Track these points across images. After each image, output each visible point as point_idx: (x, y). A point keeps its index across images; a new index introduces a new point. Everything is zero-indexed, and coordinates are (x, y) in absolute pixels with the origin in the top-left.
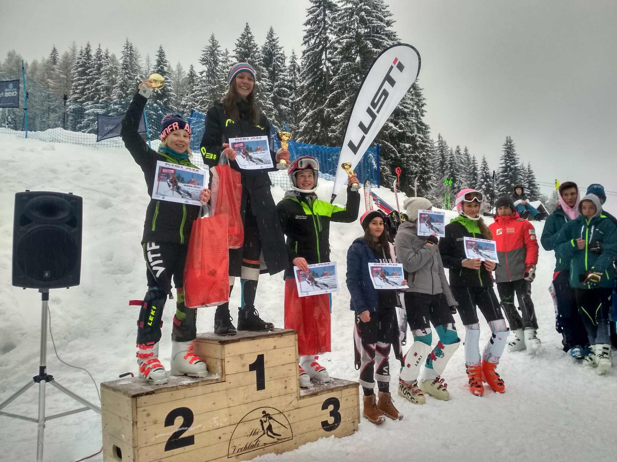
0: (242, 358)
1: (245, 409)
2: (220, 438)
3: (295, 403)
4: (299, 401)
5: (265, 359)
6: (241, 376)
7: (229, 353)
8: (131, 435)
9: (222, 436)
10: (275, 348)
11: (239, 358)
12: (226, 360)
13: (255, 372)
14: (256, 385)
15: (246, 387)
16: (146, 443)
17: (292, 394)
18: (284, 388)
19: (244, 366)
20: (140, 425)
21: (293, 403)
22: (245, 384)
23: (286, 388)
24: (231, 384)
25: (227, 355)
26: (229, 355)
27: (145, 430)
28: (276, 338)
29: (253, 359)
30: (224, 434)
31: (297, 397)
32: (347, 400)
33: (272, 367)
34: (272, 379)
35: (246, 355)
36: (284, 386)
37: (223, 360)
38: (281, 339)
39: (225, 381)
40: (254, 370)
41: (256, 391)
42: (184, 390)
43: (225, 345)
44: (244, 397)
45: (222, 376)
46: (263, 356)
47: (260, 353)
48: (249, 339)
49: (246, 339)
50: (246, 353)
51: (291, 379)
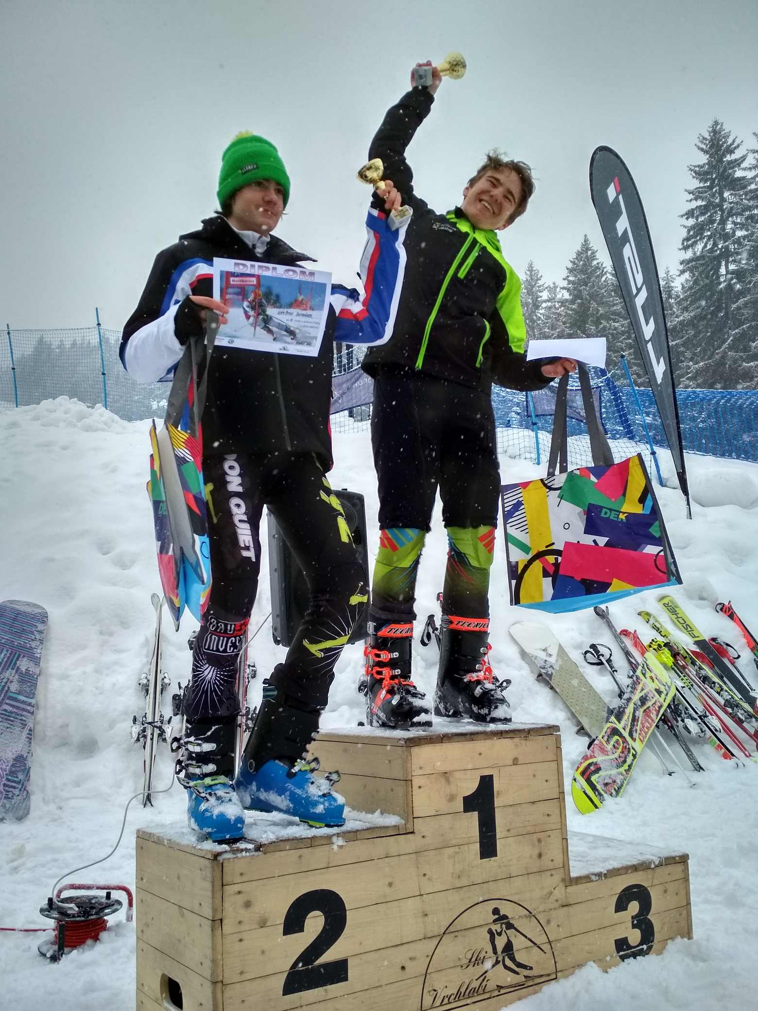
0: (448, 781)
1: (457, 901)
2: (403, 968)
3: (560, 893)
4: (570, 889)
5: (497, 786)
6: (446, 822)
7: (421, 768)
8: (209, 952)
9: (408, 965)
10: (515, 762)
11: (443, 780)
12: (416, 782)
13: (475, 814)
14: (477, 846)
15: (456, 849)
16: (242, 973)
17: (553, 872)
18: (535, 857)
19: (452, 798)
20: (228, 927)
21: (556, 892)
22: (454, 842)
23: (540, 856)
24: (427, 841)
25: (416, 772)
26: (421, 772)
27: (241, 940)
28: (517, 740)
29: (471, 786)
30: (411, 959)
31: (563, 880)
32: (665, 891)
33: (511, 806)
34: (512, 833)
35: (458, 775)
36: (536, 852)
37: (408, 781)
38: (529, 743)
39: (413, 833)
40: (474, 810)
41: (479, 861)
42: (326, 848)
43: (412, 749)
44: (453, 873)
45: (407, 820)
46: (491, 777)
47: (486, 773)
48: (463, 738)
49: (456, 738)
50: (457, 771)
51: (549, 836)
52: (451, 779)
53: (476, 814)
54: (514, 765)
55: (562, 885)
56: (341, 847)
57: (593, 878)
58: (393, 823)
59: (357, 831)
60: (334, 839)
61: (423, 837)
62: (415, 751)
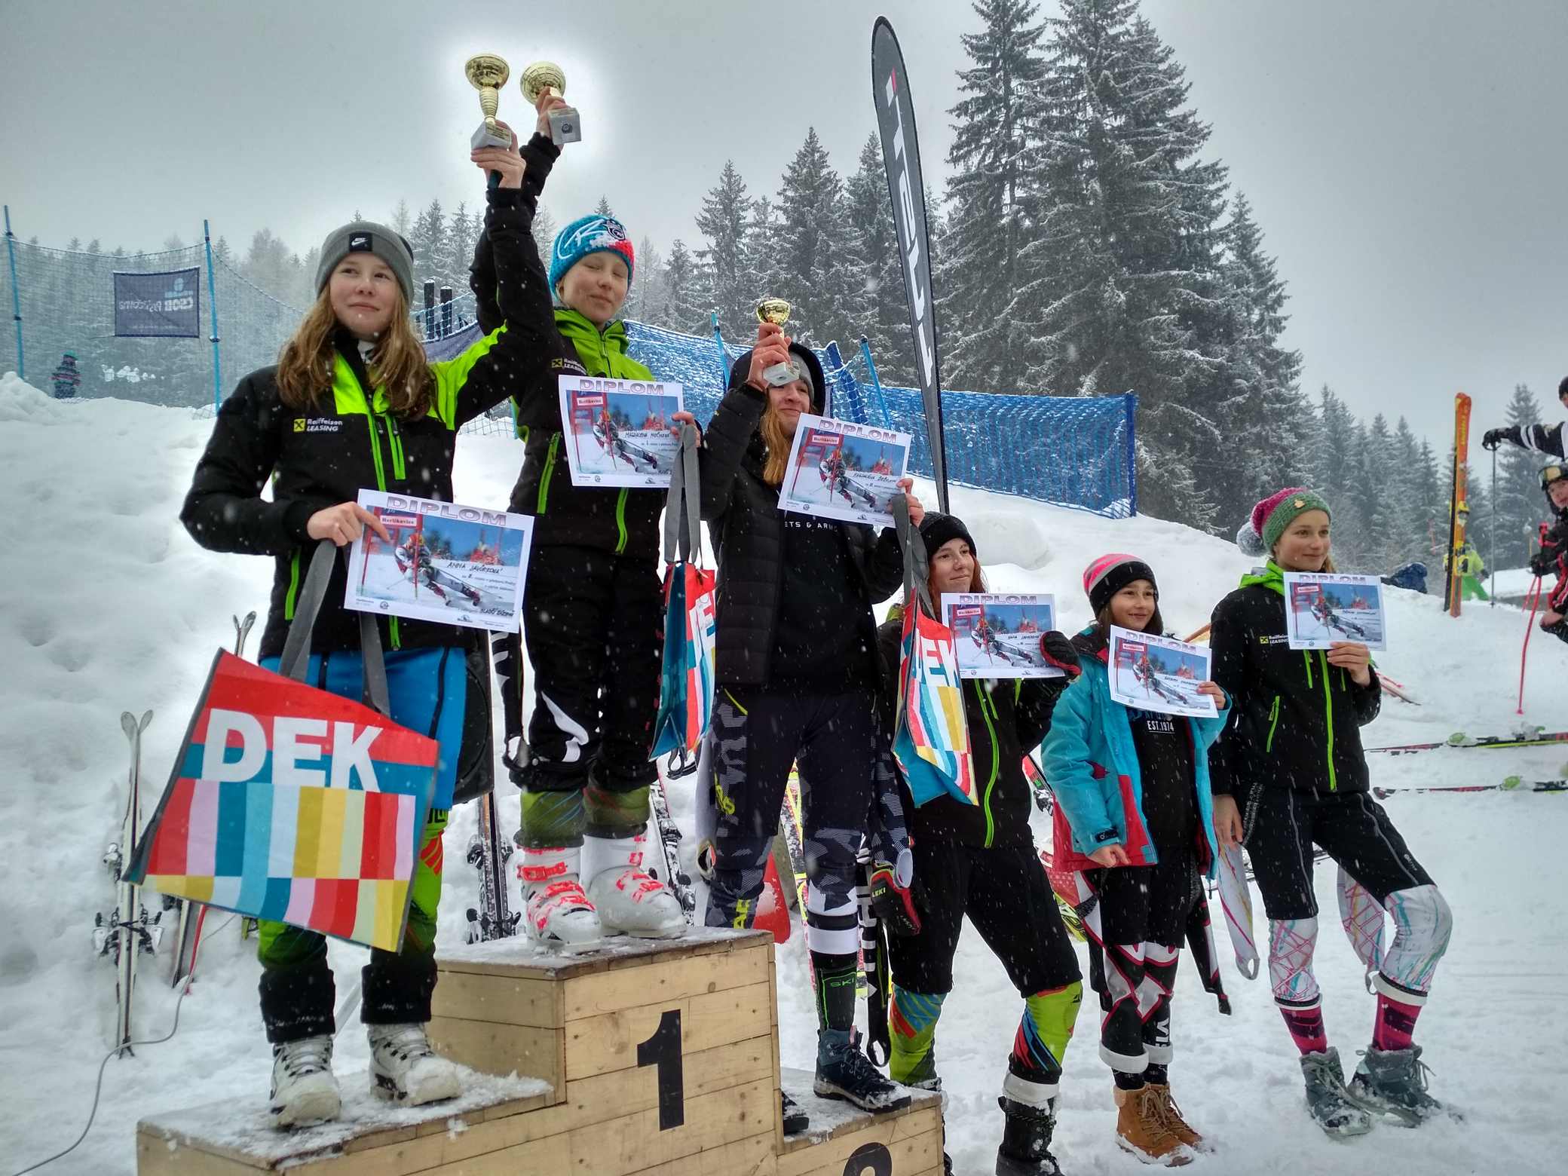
0: (616, 1024)
3: (768, 1166)
4: (783, 1159)
5: (685, 1025)
6: (613, 1083)
7: (578, 1009)
10: (712, 988)
11: (609, 1024)
12: (571, 1031)
13: (654, 1068)
14: (657, 1112)
15: (627, 1120)
17: (760, 1138)
18: (736, 1119)
19: (622, 1048)
21: (764, 1165)
22: (623, 1111)
23: (743, 1117)
24: (584, 1113)
25: (571, 1016)
26: (577, 1015)
28: (714, 957)
29: (648, 1028)
31: (774, 1148)
32: (910, 1149)
33: (705, 1050)
34: (706, 1089)
35: (629, 1014)
36: (739, 1112)
37: (560, 1030)
38: (731, 960)
39: (565, 1103)
40: (652, 1063)
41: (658, 1133)
42: (439, 1138)
43: (566, 982)
44: (621, 1155)
45: (557, 1085)
46: (677, 1014)
47: (670, 1007)
48: (638, 960)
49: (629, 962)
50: (628, 1008)
51: (756, 1089)
52: (621, 1021)
53: (656, 1065)
54: (710, 992)
55: (772, 1155)
56: (461, 1134)
57: (814, 1140)
58: (537, 1092)
59: (484, 1109)
60: (451, 1123)
61: (580, 1107)
62: (571, 985)
